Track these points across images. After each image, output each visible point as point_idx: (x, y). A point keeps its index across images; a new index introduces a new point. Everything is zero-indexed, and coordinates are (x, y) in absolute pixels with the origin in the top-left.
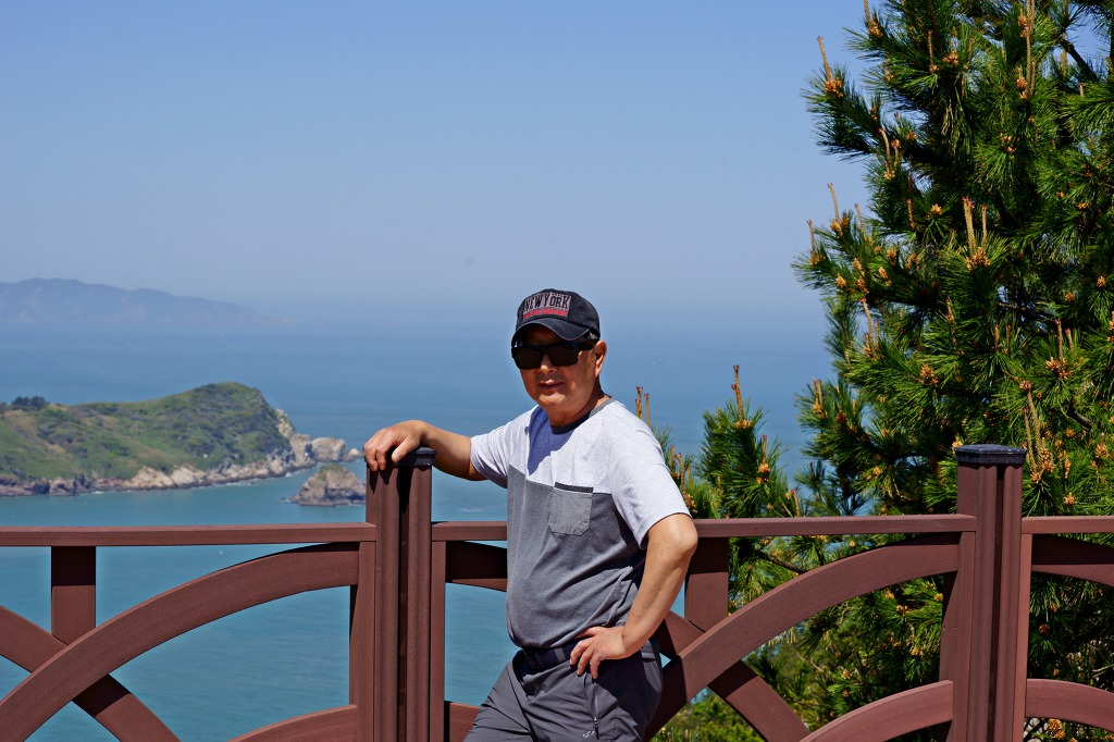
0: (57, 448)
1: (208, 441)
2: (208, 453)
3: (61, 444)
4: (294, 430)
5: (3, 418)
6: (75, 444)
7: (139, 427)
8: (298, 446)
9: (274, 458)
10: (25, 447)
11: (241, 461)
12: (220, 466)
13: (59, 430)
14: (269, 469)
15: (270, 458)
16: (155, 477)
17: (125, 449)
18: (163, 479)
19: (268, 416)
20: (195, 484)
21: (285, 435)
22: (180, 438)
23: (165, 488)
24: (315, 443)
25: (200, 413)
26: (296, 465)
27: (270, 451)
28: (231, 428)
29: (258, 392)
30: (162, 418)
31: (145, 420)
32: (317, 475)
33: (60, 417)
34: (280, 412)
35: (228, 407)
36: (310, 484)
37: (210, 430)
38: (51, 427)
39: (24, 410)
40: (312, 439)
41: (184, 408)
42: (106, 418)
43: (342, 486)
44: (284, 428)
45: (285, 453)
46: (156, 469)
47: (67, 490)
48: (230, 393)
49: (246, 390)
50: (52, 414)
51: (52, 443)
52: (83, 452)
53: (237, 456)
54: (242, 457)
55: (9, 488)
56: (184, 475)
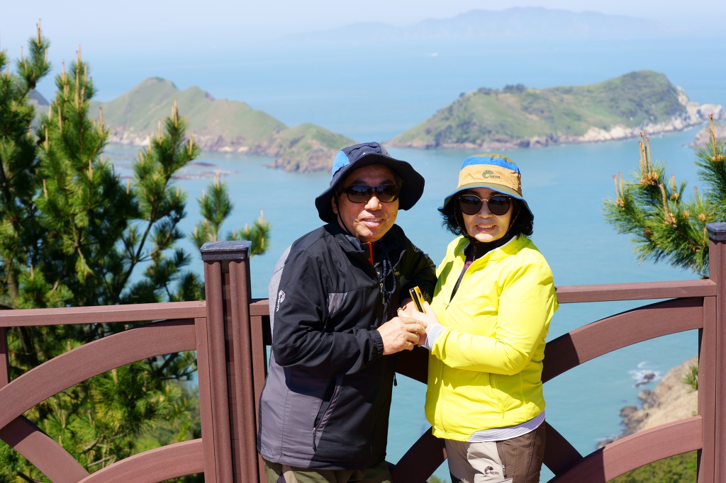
0: (534, 117)
1: (633, 109)
2: (633, 117)
3: (537, 114)
4: (689, 100)
5: (497, 99)
6: (546, 114)
7: (588, 101)
8: (692, 110)
9: (676, 119)
10: (513, 117)
11: (655, 121)
12: (641, 125)
13: (535, 105)
14: (673, 126)
15: (673, 118)
16: (599, 133)
17: (579, 116)
18: (604, 135)
19: (672, 92)
20: (625, 138)
21: (683, 103)
22: (614, 108)
23: (606, 140)
24: (703, 108)
25: (626, 89)
26: (691, 122)
27: (673, 114)
28: (647, 100)
29: (664, 76)
30: (603, 95)
31: (591, 97)
32: (705, 129)
33: (535, 97)
34: (679, 88)
35: (645, 87)
36: (701, 135)
37: (634, 101)
38: (530, 103)
39: (512, 93)
40: (701, 105)
41: (617, 88)
42: (566, 97)
43: (721, 136)
44: (682, 99)
45: (684, 115)
46: (600, 128)
47: (541, 144)
48: (646, 77)
49: (656, 75)
50: (530, 95)
51: (530, 113)
52: (551, 119)
53: (652, 118)
54: (656, 119)
55: (503, 144)
56: (618, 132)
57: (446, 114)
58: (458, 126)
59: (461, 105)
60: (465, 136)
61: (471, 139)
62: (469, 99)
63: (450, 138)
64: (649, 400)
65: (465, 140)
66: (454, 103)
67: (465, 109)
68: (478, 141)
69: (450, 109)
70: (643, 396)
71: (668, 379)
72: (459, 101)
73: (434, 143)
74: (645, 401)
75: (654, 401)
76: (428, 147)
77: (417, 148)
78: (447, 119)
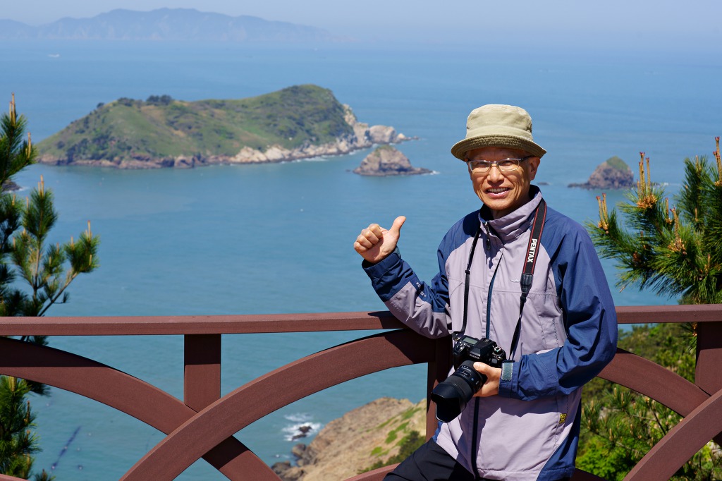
0: (180, 133)
1: (293, 128)
2: (293, 137)
3: (183, 130)
4: (356, 120)
5: (140, 111)
7: (242, 117)
8: (359, 132)
9: (341, 141)
10: (156, 133)
11: (317, 142)
12: (302, 146)
13: (182, 120)
14: (338, 148)
15: (338, 140)
16: (253, 154)
17: (231, 134)
18: (259, 156)
19: (338, 110)
20: (282, 160)
21: (350, 123)
22: (272, 125)
23: (260, 162)
24: (372, 129)
25: (286, 105)
26: (358, 145)
27: (338, 135)
28: (310, 118)
29: (330, 92)
30: (259, 111)
31: (246, 113)
32: (373, 153)
33: (182, 111)
34: (346, 106)
35: (307, 103)
36: (368, 160)
37: (294, 119)
38: (176, 117)
39: (156, 105)
40: (370, 126)
41: (275, 103)
42: (217, 111)
43: (392, 161)
44: (349, 118)
45: (350, 137)
46: (254, 148)
47: (187, 164)
48: (309, 92)
49: (321, 90)
50: (177, 108)
51: (176, 129)
52: (199, 136)
53: (314, 139)
54: (318, 139)
55: (144, 163)
56: (274, 153)
57: (82, 126)
58: (94, 141)
59: (99, 117)
60: (101, 152)
61: (108, 155)
62: (107, 111)
63: (84, 154)
64: (304, 456)
65: (102, 156)
66: (91, 114)
67: (103, 121)
68: (116, 159)
69: (86, 121)
70: (298, 452)
71: (325, 433)
72: (96, 112)
73: (66, 158)
74: (300, 457)
75: (310, 457)
76: (59, 163)
77: (47, 164)
78: (83, 132)
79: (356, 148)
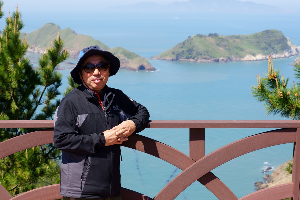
0: (222, 49)
1: (267, 47)
2: (267, 50)
3: (223, 47)
4: (292, 44)
5: (205, 40)
6: (227, 47)
7: (246, 42)
8: (293, 49)
9: (286, 52)
10: (212, 48)
11: (276, 53)
12: (270, 54)
13: (222, 43)
14: (285, 55)
15: (285, 52)
16: (251, 57)
17: (242, 49)
18: (253, 58)
19: (284, 40)
20: (263, 60)
21: (290, 45)
22: (258, 46)
23: (254, 61)
24: (298, 48)
25: (264, 38)
26: (293, 54)
27: (285, 50)
28: (273, 43)
29: (281, 32)
30: (253, 40)
31: (248, 40)
32: (299, 57)
33: (222, 39)
34: (288, 38)
35: (273, 37)
36: (297, 60)
37: (267, 43)
38: (220, 42)
39: (212, 37)
40: (297, 46)
41: (260, 37)
42: (236, 40)
44: (289, 43)
45: (290, 50)
46: (251, 55)
47: (224, 61)
48: (273, 32)
49: (278, 32)
50: (220, 38)
51: (220, 47)
52: (229, 50)
53: (275, 51)
54: (277, 51)
55: (207, 60)
56: (259, 57)
57: (182, 45)
58: (187, 51)
59: (189, 42)
60: (190, 56)
61: (193, 57)
62: (192, 39)
63: (183, 56)
64: (268, 179)
65: (189, 58)
66: (186, 40)
67: (191, 43)
68: (196, 58)
69: (184, 43)
70: (266, 177)
71: (277, 170)
72: (188, 40)
73: (176, 58)
74: (267, 180)
75: (271, 180)
76: (173, 60)
77: (168, 60)
78: (182, 48)
79: (292, 55)
